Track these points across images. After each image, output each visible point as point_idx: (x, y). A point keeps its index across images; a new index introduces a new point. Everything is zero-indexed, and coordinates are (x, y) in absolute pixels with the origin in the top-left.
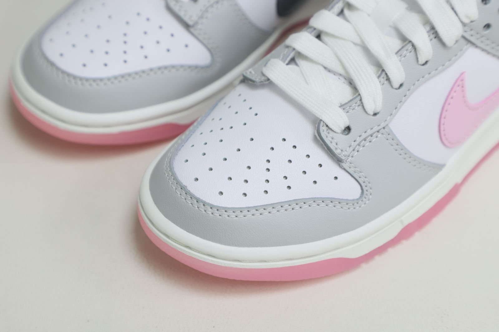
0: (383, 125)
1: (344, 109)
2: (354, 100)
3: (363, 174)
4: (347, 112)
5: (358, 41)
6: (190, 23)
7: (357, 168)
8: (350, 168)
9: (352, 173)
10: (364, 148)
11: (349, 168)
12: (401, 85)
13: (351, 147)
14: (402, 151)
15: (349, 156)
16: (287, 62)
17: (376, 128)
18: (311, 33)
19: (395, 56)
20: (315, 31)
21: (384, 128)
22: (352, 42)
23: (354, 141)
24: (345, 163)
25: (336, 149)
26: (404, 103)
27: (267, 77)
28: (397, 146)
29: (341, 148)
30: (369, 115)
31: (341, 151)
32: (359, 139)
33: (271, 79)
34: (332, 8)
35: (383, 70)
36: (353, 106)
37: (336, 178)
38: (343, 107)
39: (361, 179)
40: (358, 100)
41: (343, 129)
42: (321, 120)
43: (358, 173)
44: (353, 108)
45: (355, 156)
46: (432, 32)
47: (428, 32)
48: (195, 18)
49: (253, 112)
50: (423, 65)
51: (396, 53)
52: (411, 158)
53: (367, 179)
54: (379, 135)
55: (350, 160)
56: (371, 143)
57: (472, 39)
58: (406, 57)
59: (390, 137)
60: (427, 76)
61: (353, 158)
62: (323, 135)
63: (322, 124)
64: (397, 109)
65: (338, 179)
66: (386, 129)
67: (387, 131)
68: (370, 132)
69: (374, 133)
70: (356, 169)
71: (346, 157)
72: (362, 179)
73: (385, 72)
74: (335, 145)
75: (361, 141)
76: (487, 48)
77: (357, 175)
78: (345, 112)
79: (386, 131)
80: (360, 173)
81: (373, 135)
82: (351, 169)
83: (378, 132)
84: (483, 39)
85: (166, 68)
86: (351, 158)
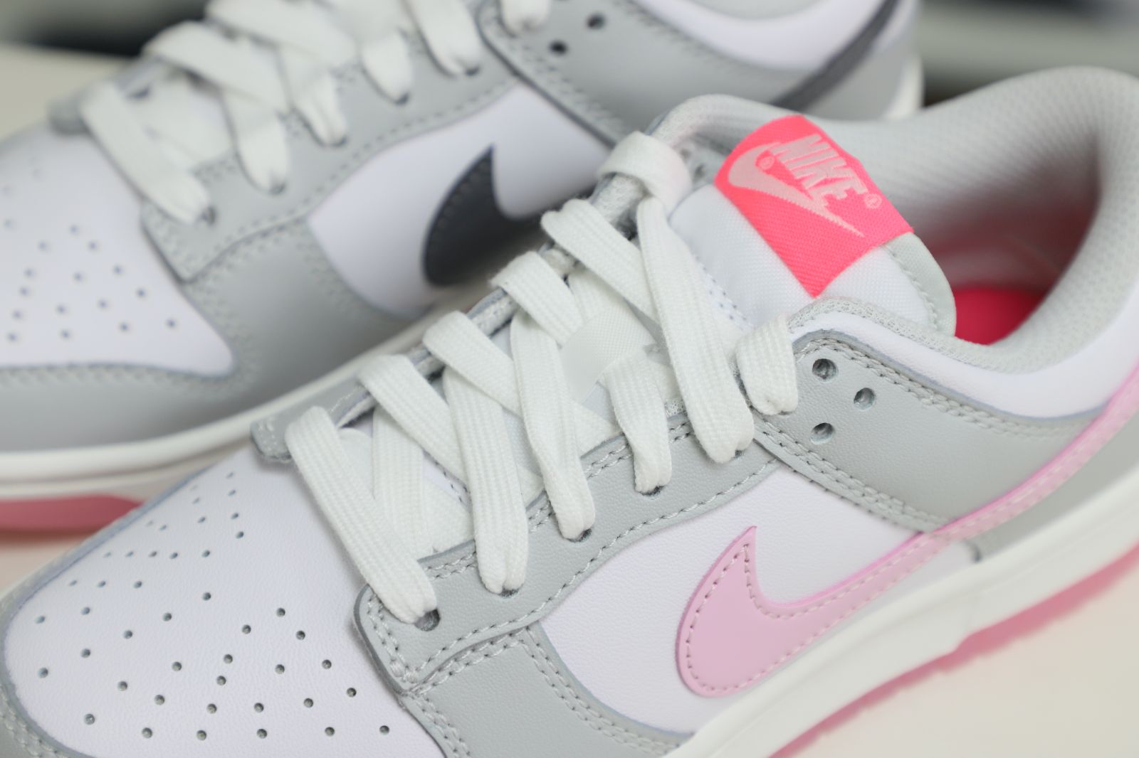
0: (524, 620)
1: (430, 568)
2: (459, 552)
3: (454, 730)
4: (438, 576)
5: (513, 406)
6: (185, 273)
7: (441, 713)
8: (424, 710)
9: (427, 724)
10: (468, 668)
11: (420, 710)
12: (586, 533)
13: (431, 662)
14: (567, 690)
15: (425, 682)
16: (345, 420)
17: (505, 627)
18: (415, 362)
19: (578, 462)
20: (429, 359)
21: (527, 628)
22: (501, 405)
23: (444, 649)
24: (413, 698)
25: (393, 661)
26: (587, 577)
27: (287, 448)
28: (557, 675)
29: (404, 660)
30: (489, 591)
31: (402, 668)
32: (455, 647)
33: (293, 455)
34: (480, 311)
35: (544, 492)
36: (453, 564)
37: (385, 729)
38: (429, 563)
39: (447, 741)
40: (468, 552)
41: (421, 614)
42: (368, 585)
43: (441, 726)
44: (454, 570)
45: (442, 684)
46: (682, 420)
47: (670, 419)
48: (198, 264)
49: (237, 526)
50: (649, 494)
51: (583, 457)
52: (589, 710)
53: (463, 744)
54: (514, 643)
55: (427, 692)
56: (488, 659)
57: (780, 452)
58: (606, 469)
59: (540, 652)
60: (656, 522)
61: (435, 688)
62: (367, 622)
63: (368, 594)
64: (565, 589)
65: (390, 732)
66: (531, 633)
67: (534, 636)
68: (486, 633)
69: (501, 636)
70: (440, 715)
71: (415, 684)
72: (450, 743)
73: (547, 497)
74: (390, 651)
75: (461, 652)
76: (823, 479)
77: (439, 730)
78: (429, 576)
79: (531, 637)
80: (448, 727)
81: (496, 641)
82: (426, 713)
83: (511, 635)
84: (811, 456)
85: (109, 367)
86: (430, 687)
